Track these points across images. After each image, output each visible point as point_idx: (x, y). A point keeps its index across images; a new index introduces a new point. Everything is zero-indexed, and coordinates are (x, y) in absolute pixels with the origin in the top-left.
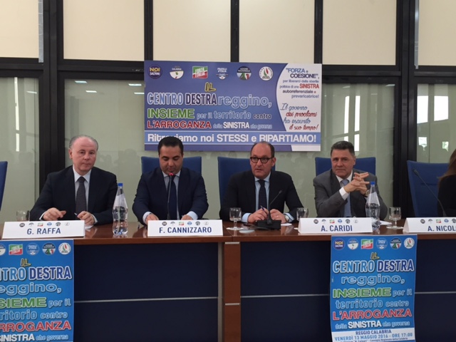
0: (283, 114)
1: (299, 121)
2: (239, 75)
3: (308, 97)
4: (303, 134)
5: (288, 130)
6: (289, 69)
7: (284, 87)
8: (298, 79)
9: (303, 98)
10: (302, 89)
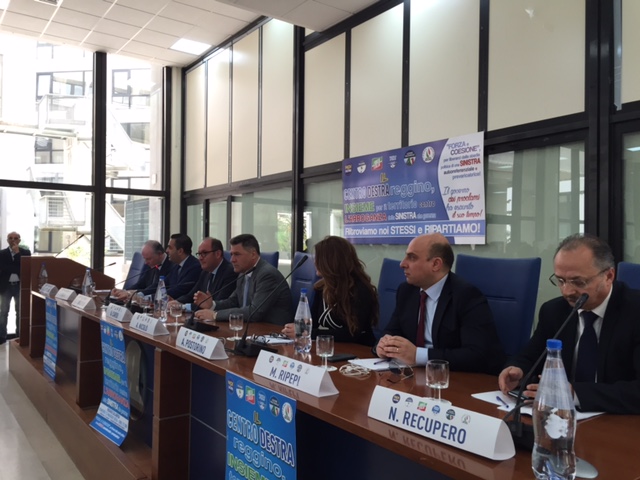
0: (446, 200)
1: (462, 207)
2: (406, 160)
3: (470, 175)
4: (466, 222)
5: (451, 219)
6: (449, 146)
7: (445, 167)
8: (458, 155)
9: (464, 178)
10: (463, 167)
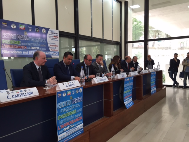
0: (49, 45)
1: (53, 48)
2: (36, 30)
3: (56, 40)
4: (54, 52)
5: (50, 51)
6: (50, 31)
7: (49, 36)
8: (53, 34)
9: (54, 41)
10: (54, 38)
